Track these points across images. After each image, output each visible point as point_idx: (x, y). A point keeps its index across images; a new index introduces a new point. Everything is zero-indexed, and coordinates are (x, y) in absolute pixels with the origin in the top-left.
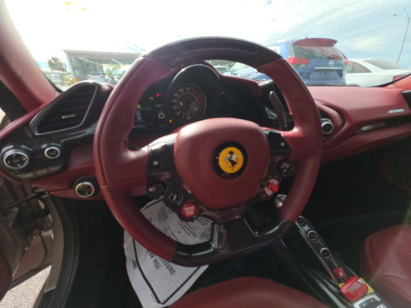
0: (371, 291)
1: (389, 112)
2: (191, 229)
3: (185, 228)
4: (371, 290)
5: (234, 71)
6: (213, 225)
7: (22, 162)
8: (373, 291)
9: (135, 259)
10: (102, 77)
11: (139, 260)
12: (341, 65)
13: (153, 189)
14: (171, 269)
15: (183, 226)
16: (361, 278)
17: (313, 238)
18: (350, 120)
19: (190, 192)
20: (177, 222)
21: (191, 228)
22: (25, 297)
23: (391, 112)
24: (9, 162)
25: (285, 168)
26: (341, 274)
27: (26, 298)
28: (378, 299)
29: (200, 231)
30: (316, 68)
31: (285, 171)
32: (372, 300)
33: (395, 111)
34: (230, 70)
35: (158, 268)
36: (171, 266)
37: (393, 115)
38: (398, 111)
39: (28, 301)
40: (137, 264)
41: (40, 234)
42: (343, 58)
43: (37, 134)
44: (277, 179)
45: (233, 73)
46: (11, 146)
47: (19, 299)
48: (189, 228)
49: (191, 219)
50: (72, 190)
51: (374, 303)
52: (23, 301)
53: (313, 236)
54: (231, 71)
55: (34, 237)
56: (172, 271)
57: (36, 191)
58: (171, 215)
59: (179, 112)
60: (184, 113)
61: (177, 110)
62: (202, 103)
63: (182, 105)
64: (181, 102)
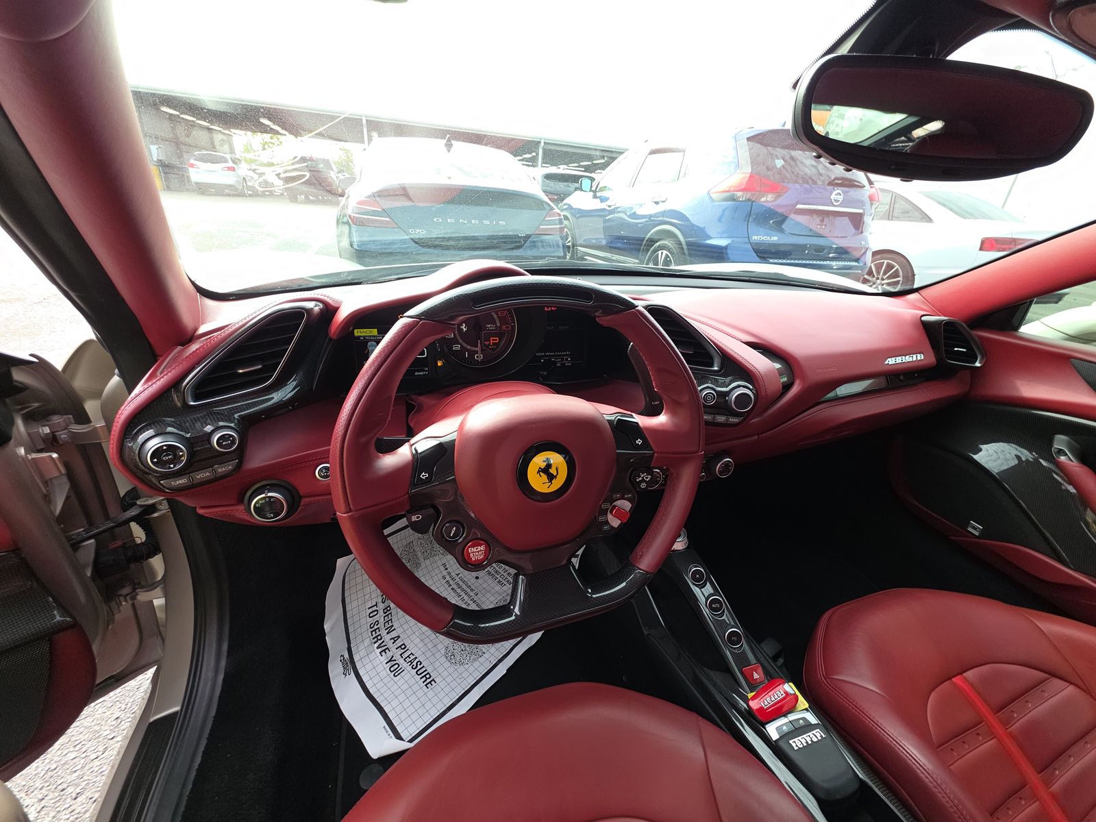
0: (804, 705)
1: (886, 362)
2: (472, 594)
3: (459, 591)
4: (803, 703)
5: (602, 190)
6: (516, 577)
7: (176, 459)
8: (807, 705)
9: (347, 656)
10: (232, 169)
11: (356, 658)
12: (860, 203)
13: (418, 518)
14: (425, 676)
15: (455, 587)
16: (791, 684)
17: (716, 610)
18: (803, 378)
19: (473, 515)
20: (440, 576)
21: (472, 590)
22: (75, 746)
23: (891, 361)
24: (155, 460)
25: (643, 481)
26: (756, 676)
27: (77, 748)
28: (813, 719)
29: (492, 599)
30: (799, 206)
31: (643, 486)
32: (801, 721)
33: (899, 360)
34: (591, 187)
35: (396, 674)
36: (426, 670)
37: (896, 367)
38: (908, 359)
39: (84, 755)
40: (351, 665)
41: (134, 598)
42: (864, 186)
43: (192, 403)
44: (628, 499)
45: (598, 194)
46: (150, 432)
47: (59, 752)
48: (468, 590)
49: (477, 566)
50: (241, 507)
51: (804, 727)
52: (72, 756)
53: (718, 605)
54: (593, 189)
55: (124, 603)
56: (428, 681)
57: (138, 502)
58: (428, 562)
59: (460, 344)
60: (469, 347)
61: (455, 341)
62: (508, 327)
63: (465, 329)
64: (464, 325)
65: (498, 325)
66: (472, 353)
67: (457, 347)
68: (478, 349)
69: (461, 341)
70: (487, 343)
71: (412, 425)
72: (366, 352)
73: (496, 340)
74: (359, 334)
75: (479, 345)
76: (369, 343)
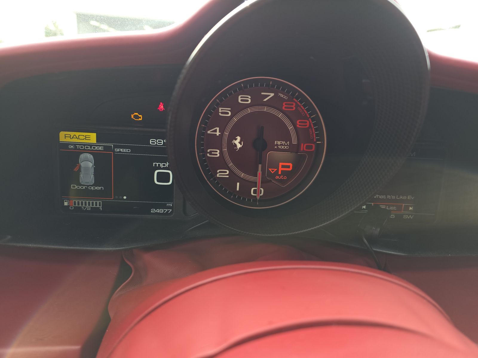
59: (229, 168)
60: (242, 175)
61: (221, 163)
62: (311, 147)
63: (239, 146)
64: (239, 138)
65: (295, 142)
66: (247, 185)
67: (223, 174)
68: (258, 179)
69: (231, 165)
70: (272, 170)
71: (111, 315)
72: (76, 169)
73: (289, 167)
74: (68, 140)
75: (260, 171)
76: (82, 156)
